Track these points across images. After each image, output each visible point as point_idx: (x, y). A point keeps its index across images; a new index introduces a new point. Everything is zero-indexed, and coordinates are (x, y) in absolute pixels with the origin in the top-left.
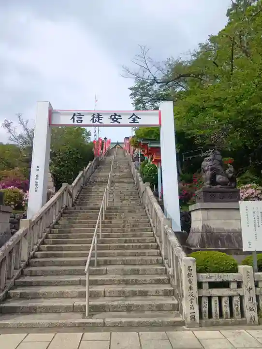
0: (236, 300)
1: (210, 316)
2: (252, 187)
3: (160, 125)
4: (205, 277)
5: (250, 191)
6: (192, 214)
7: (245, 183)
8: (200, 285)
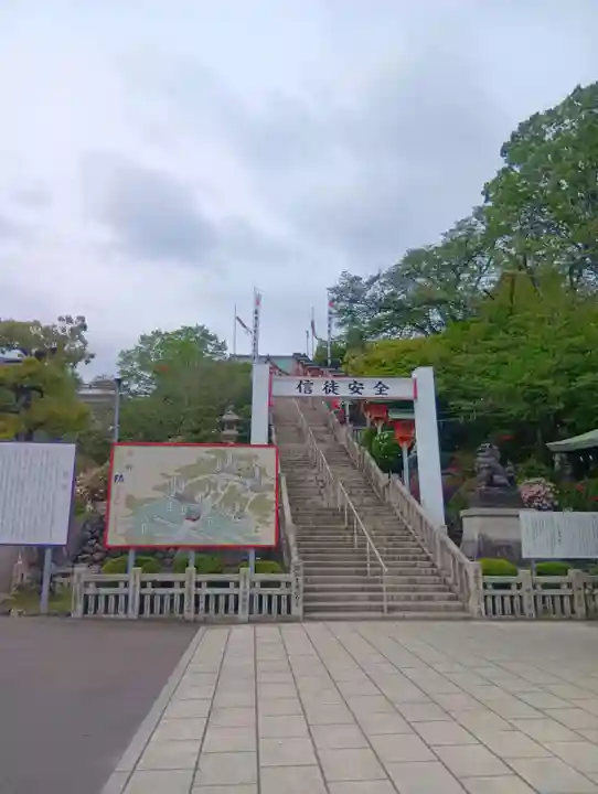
0: (517, 599)
1: (494, 613)
2: (539, 483)
3: (416, 397)
4: (489, 579)
5: (536, 488)
6: (464, 520)
7: (530, 476)
8: (485, 586)
